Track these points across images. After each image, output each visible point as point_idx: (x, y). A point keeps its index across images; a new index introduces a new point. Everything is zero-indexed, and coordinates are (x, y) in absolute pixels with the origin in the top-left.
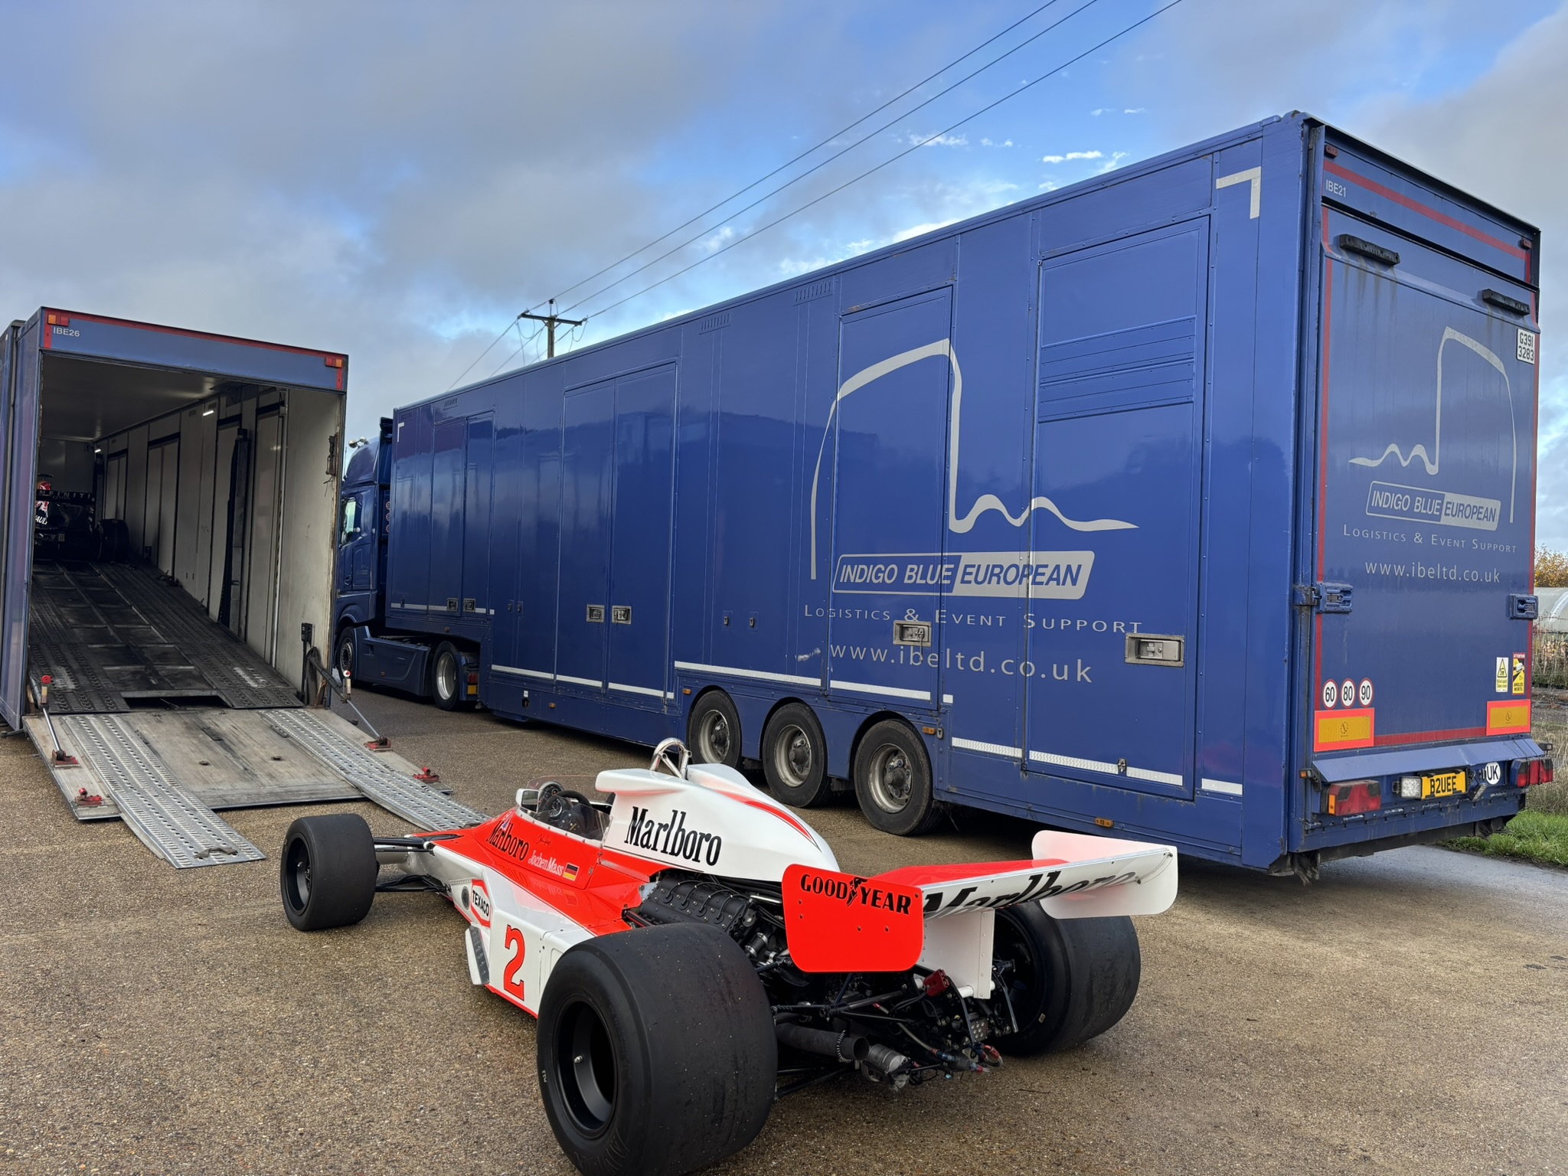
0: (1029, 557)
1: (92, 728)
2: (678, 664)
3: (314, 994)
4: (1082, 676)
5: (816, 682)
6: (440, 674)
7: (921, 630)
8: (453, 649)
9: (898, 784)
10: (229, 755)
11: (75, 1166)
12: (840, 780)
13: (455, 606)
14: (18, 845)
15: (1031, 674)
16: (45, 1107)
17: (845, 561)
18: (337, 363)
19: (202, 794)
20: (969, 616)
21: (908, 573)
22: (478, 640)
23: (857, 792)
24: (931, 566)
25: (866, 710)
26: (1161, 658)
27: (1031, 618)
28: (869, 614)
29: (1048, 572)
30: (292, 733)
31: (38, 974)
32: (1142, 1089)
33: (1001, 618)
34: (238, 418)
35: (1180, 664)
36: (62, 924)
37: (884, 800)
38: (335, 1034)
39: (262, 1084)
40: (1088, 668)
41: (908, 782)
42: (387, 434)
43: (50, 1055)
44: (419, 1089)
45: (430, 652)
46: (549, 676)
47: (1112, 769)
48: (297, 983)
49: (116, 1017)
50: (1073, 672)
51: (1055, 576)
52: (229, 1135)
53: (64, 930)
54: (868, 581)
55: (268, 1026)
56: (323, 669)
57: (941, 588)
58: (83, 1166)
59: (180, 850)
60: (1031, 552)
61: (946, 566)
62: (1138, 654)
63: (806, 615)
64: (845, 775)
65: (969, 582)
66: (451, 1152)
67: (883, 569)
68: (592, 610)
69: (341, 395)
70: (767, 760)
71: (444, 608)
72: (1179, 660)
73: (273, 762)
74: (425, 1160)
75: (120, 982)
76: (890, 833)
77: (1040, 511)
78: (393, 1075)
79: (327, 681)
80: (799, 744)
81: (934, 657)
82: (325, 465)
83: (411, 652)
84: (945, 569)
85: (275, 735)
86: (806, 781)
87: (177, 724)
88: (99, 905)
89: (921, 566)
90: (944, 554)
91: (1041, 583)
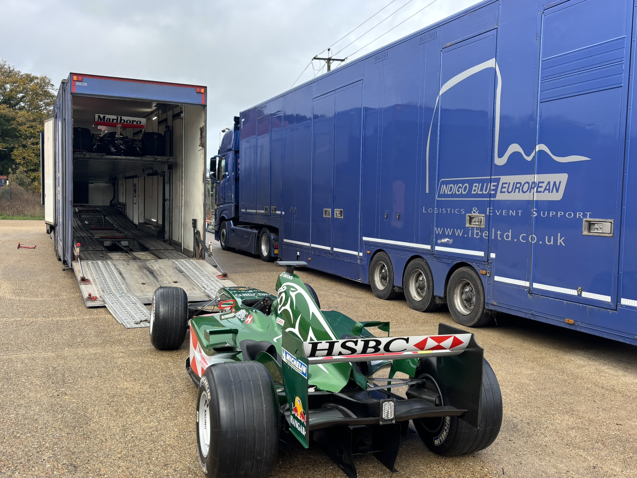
0: (535, 177)
1: (99, 267)
2: (365, 239)
3: (157, 383)
4: (560, 242)
5: (428, 247)
6: (263, 244)
7: (480, 219)
8: (268, 231)
9: (469, 300)
10: (155, 280)
11: (40, 443)
12: (440, 298)
13: (267, 210)
14: (60, 317)
15: (535, 242)
16: (36, 419)
17: (443, 183)
18: (202, 90)
19: (140, 297)
20: (504, 211)
21: (474, 188)
22: (277, 226)
23: (448, 304)
24: (485, 184)
25: (452, 262)
26: (601, 232)
27: (536, 211)
28: (454, 211)
29: (544, 185)
30: (184, 271)
31: (51, 368)
32: (537, 452)
33: (520, 211)
34: (165, 120)
35: (611, 235)
36: (66, 349)
37: (462, 308)
38: (160, 400)
39: (124, 417)
40: (564, 238)
41: (474, 299)
42: (237, 125)
43: (45, 400)
44: (187, 424)
45: (258, 233)
46: (307, 244)
47: (574, 292)
48: (152, 378)
49: (75, 387)
50: (556, 241)
51: (548, 188)
52: (104, 435)
53: (66, 352)
54: (454, 193)
55: (134, 395)
56: (201, 241)
57: (490, 195)
58: (44, 443)
59: (129, 320)
60: (536, 175)
61: (493, 184)
62: (589, 229)
63: (424, 212)
64: (442, 295)
65: (504, 192)
66: (191, 449)
67: (461, 187)
68: (326, 211)
69: (205, 106)
70: (406, 287)
71: (263, 212)
72: (611, 233)
73: (174, 283)
74: (178, 452)
75: (82, 373)
76: (464, 326)
77: (541, 152)
78: (178, 418)
79: (203, 248)
80: (421, 279)
81: (486, 233)
82: (199, 142)
83: (250, 233)
84: (492, 185)
85: (177, 271)
86: (424, 298)
87: (136, 266)
88: (84, 342)
89: (480, 184)
90: (492, 177)
91: (540, 192)
